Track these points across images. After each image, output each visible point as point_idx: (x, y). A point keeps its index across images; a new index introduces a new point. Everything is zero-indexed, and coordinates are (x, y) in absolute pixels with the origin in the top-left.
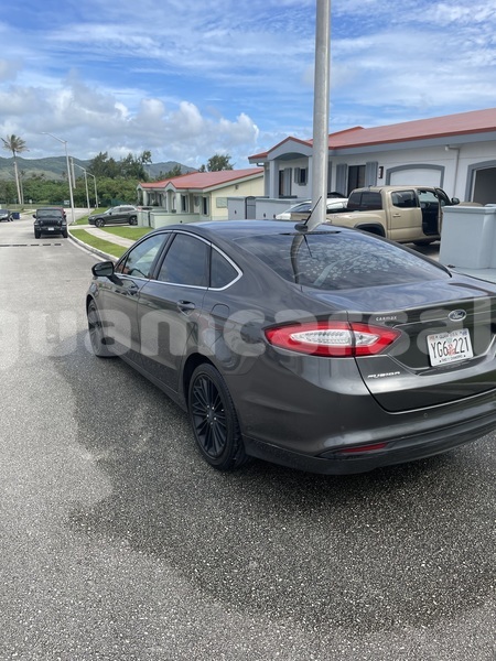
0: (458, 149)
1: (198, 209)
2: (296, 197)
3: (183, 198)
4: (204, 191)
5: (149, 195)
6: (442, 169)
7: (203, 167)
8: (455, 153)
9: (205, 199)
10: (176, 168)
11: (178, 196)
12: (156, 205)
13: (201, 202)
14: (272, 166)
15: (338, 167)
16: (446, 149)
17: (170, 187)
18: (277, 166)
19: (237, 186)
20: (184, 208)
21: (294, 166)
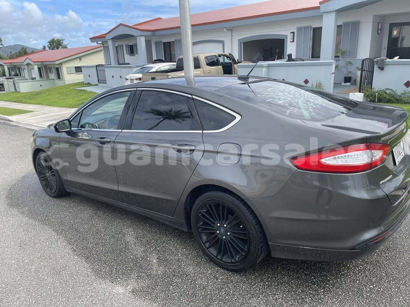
0: (231, 30)
1: (53, 76)
2: (129, 64)
3: (39, 69)
4: (57, 63)
5: (9, 68)
6: (222, 42)
7: (44, 47)
8: (230, 32)
9: (57, 69)
10: (23, 48)
11: (36, 68)
12: (16, 75)
13: (54, 71)
14: (110, 43)
15: (156, 43)
16: (225, 30)
17: (28, 61)
18: (114, 44)
19: (80, 58)
20: (41, 76)
21: (124, 43)
